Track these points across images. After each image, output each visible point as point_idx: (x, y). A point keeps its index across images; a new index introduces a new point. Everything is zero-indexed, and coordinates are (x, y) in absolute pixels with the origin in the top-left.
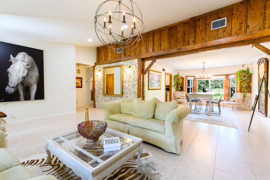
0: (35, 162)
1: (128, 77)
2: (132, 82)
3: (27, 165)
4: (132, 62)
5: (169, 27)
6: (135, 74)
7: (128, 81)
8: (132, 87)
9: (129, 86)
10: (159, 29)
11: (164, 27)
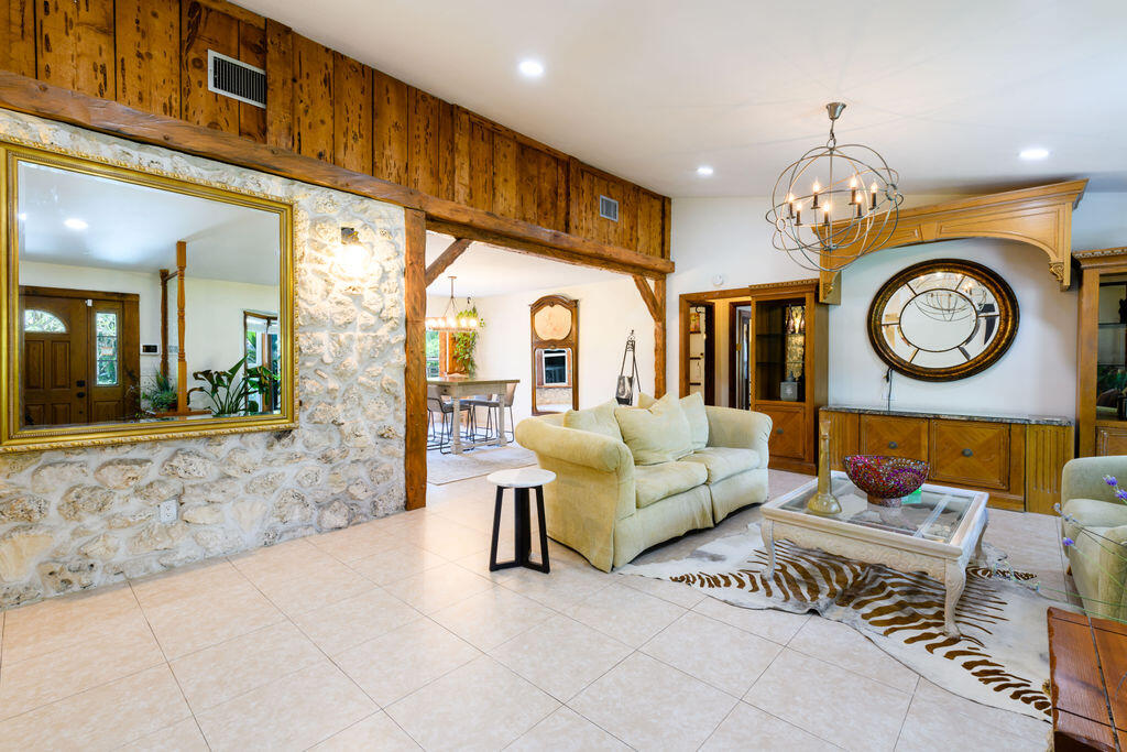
0: (977, 669)
1: (336, 294)
2: (366, 328)
3: (1013, 681)
4: (365, 211)
5: (522, 140)
6: (384, 286)
7: (341, 320)
8: (369, 358)
9: (342, 350)
10: (494, 124)
11: (507, 130)
